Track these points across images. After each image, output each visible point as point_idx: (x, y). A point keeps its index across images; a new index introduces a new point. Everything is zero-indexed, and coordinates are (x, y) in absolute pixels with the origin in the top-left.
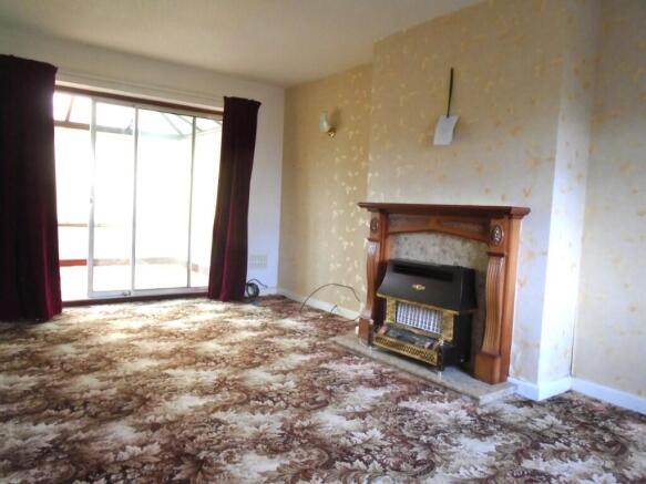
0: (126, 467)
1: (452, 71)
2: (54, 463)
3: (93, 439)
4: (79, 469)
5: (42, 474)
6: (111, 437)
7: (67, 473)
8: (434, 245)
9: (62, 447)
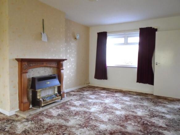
0: (138, 122)
1: (43, 20)
2: (151, 130)
3: (138, 131)
4: (147, 126)
5: (155, 129)
6: (134, 129)
7: (150, 127)
8: (42, 70)
9: (147, 133)
